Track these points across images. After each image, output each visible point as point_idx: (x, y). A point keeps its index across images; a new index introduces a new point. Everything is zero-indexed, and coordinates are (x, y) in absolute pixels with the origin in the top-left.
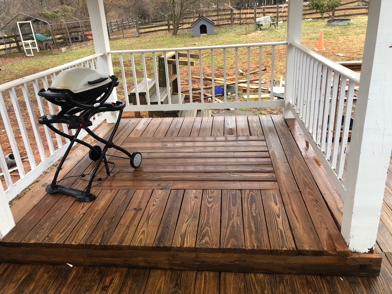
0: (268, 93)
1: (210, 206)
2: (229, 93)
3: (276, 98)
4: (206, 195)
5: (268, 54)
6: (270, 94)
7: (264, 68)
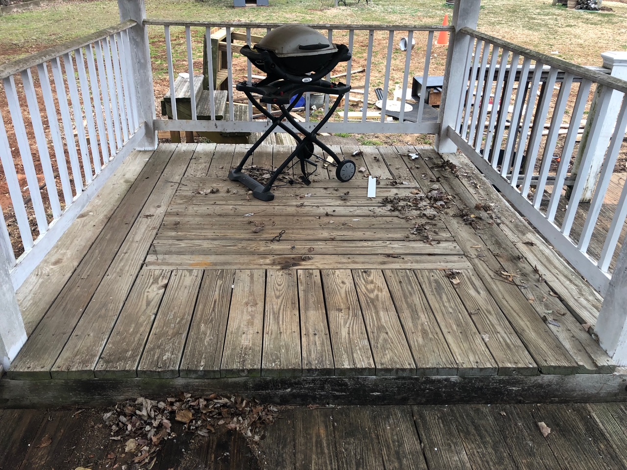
0: (375, 110)
1: (372, 296)
2: (314, 107)
3: (391, 118)
4: (360, 279)
5: (362, 46)
6: (380, 112)
7: (361, 68)
